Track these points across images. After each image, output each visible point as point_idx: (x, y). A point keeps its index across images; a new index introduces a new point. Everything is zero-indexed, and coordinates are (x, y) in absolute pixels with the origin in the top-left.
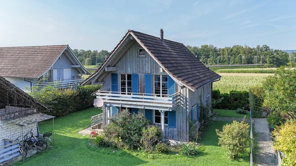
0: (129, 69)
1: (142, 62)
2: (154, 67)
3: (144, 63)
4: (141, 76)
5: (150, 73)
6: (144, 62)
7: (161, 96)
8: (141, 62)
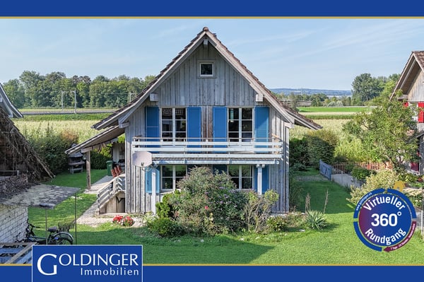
0: (183, 98)
1: (209, 87)
2: (231, 94)
3: (212, 88)
4: (206, 111)
5: (222, 103)
6: (212, 85)
7: (240, 140)
8: (206, 85)
